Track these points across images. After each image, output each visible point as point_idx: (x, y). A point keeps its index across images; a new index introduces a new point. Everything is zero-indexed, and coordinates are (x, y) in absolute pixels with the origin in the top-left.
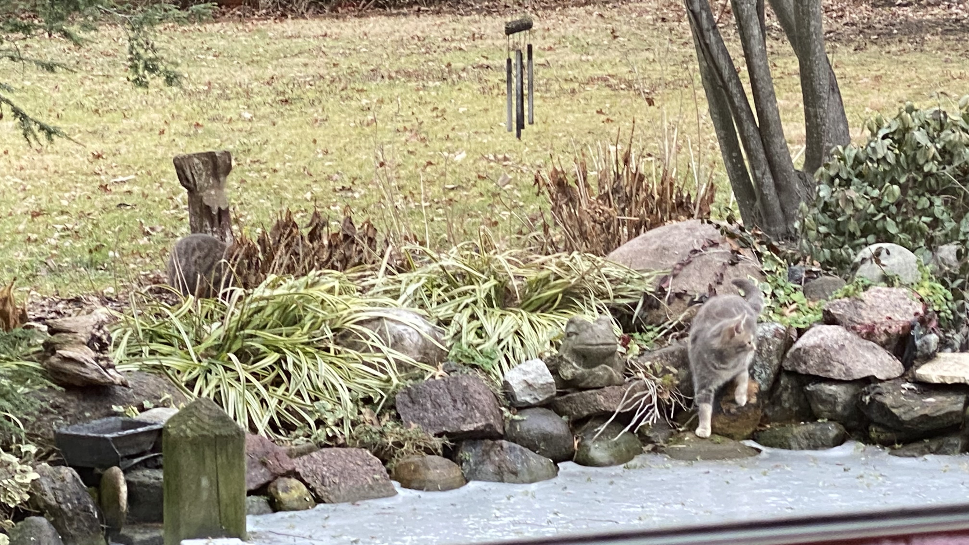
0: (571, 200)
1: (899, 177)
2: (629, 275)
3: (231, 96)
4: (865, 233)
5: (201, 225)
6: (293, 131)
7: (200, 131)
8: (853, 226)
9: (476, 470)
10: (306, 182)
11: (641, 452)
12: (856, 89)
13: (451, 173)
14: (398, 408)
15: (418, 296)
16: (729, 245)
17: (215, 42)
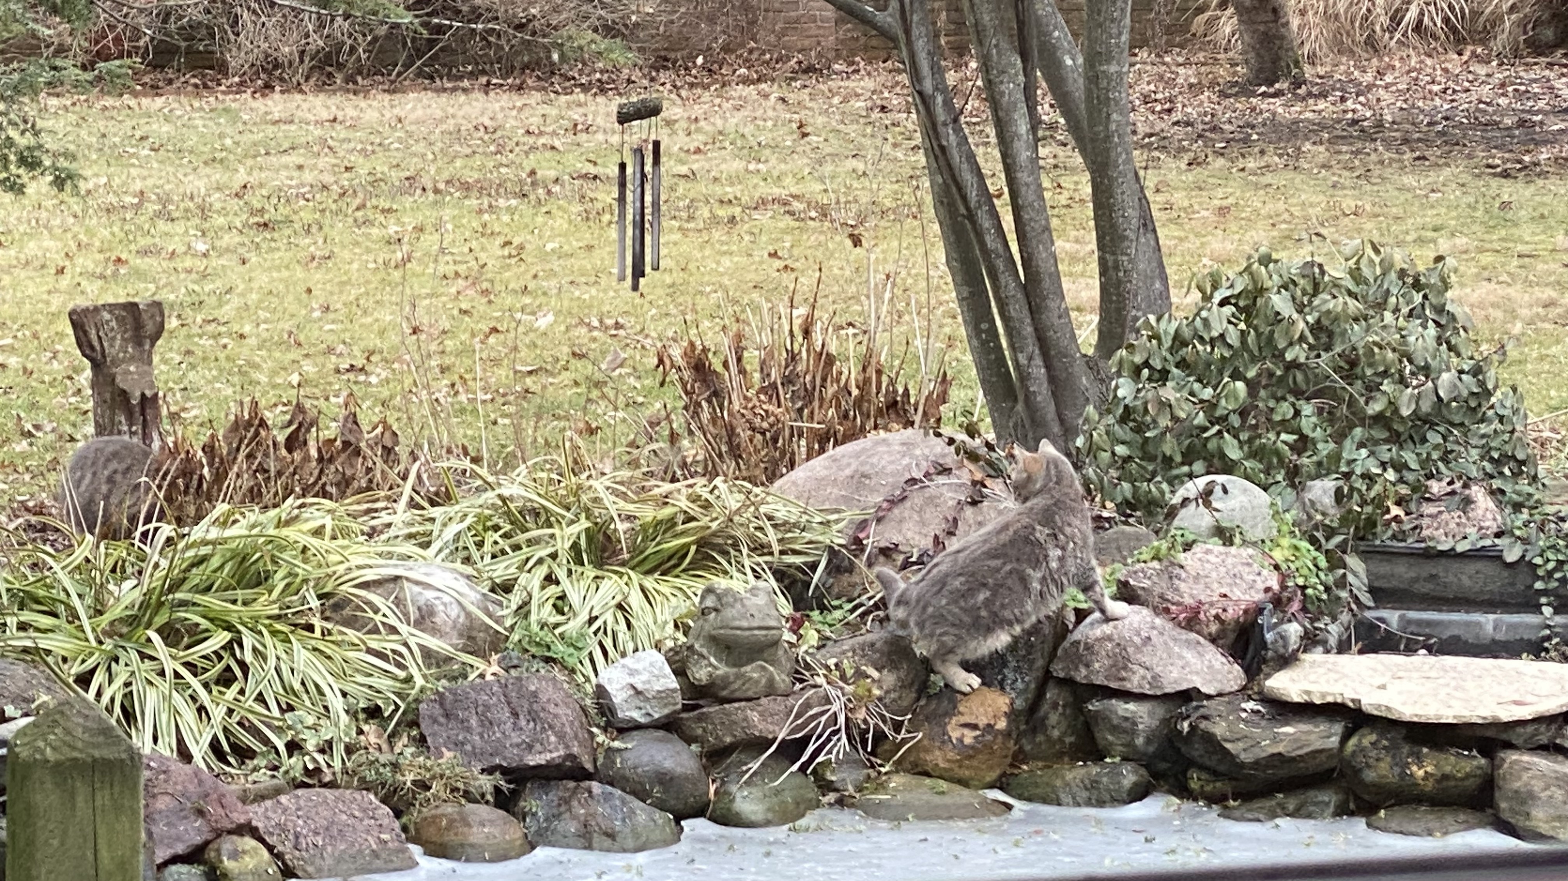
0: (716, 394)
1: (1246, 368)
2: (805, 517)
3: (175, 215)
4: (1188, 458)
5: (112, 421)
6: (275, 275)
7: (122, 271)
8: (1169, 447)
9: (547, 829)
10: (291, 356)
11: (818, 805)
12: (1187, 227)
13: (528, 347)
14: (423, 726)
15: (461, 544)
16: (968, 472)
17: (155, 127)
